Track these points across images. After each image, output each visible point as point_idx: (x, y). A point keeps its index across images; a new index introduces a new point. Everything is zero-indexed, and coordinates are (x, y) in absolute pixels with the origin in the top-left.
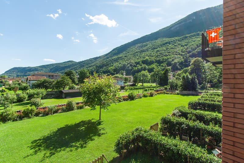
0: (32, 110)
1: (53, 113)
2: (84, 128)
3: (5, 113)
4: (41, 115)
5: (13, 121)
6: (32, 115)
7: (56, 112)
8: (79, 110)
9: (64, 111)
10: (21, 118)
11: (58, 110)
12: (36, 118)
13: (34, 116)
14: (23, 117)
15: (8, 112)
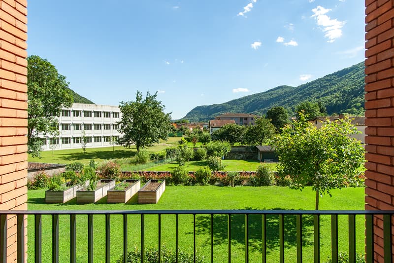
0: (206, 173)
1: (235, 185)
2: (277, 221)
3: (177, 171)
4: (217, 183)
5: (186, 185)
6: (205, 181)
7: (238, 183)
8: (280, 188)
9: (252, 184)
10: (193, 182)
11: (243, 180)
12: (210, 187)
13: (209, 182)
14: (196, 182)
15: (180, 172)
